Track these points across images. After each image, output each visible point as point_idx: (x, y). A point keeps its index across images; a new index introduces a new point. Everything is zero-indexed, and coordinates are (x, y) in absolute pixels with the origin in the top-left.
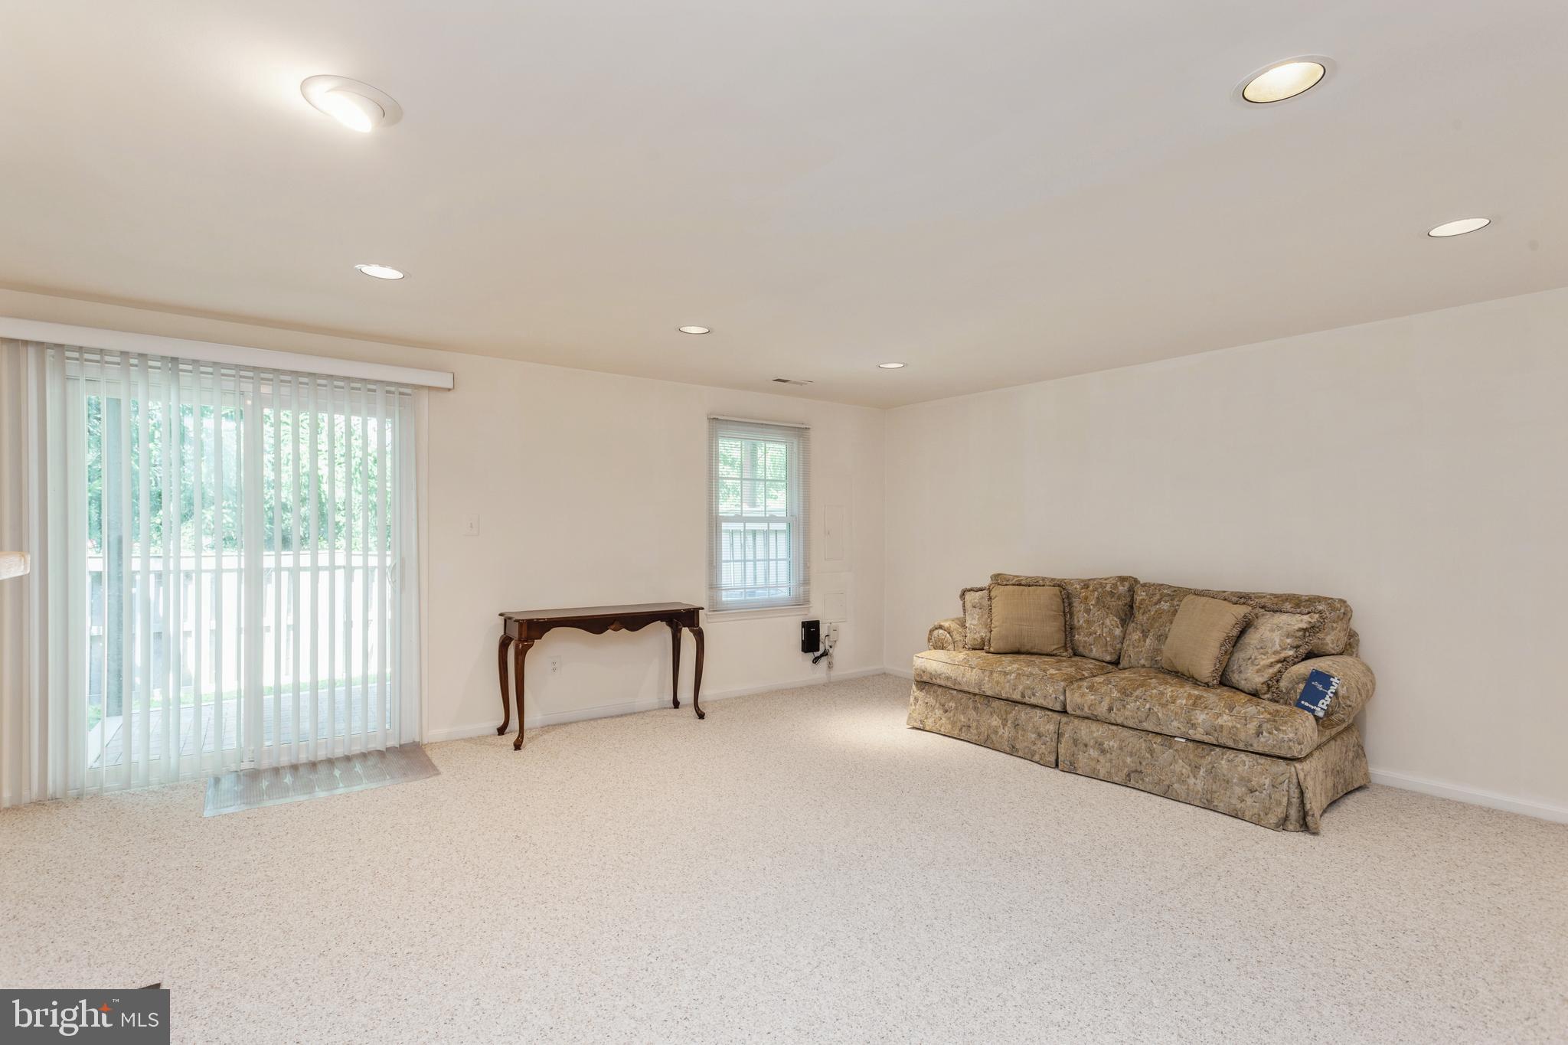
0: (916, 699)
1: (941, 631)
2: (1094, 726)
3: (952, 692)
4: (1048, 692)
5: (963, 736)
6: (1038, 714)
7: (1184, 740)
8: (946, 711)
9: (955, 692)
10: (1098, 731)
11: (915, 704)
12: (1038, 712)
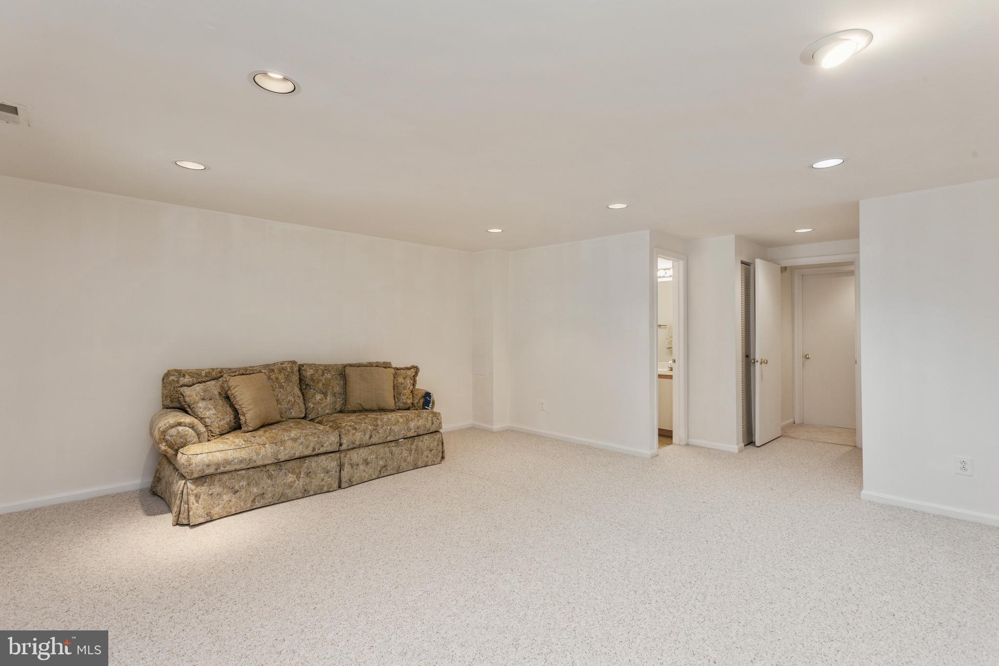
0: (197, 496)
1: (180, 428)
2: (361, 451)
3: (240, 472)
4: (330, 440)
5: (257, 504)
6: (324, 459)
7: (403, 440)
8: (236, 492)
9: (244, 472)
10: (364, 453)
11: (197, 501)
12: (323, 457)
